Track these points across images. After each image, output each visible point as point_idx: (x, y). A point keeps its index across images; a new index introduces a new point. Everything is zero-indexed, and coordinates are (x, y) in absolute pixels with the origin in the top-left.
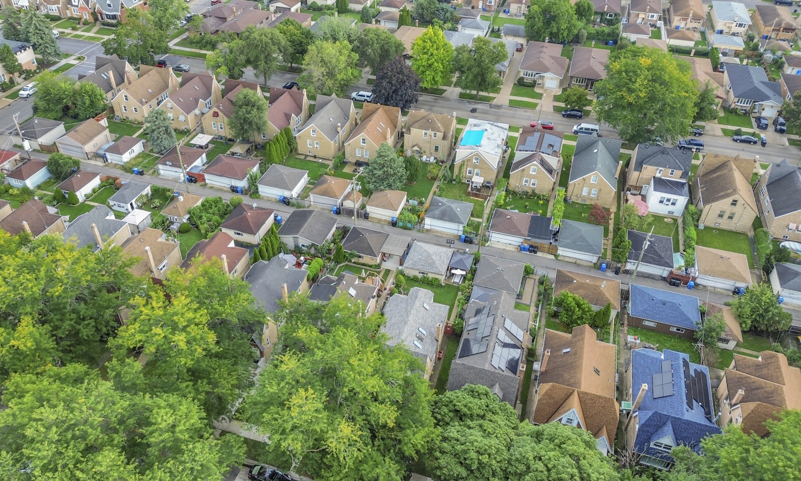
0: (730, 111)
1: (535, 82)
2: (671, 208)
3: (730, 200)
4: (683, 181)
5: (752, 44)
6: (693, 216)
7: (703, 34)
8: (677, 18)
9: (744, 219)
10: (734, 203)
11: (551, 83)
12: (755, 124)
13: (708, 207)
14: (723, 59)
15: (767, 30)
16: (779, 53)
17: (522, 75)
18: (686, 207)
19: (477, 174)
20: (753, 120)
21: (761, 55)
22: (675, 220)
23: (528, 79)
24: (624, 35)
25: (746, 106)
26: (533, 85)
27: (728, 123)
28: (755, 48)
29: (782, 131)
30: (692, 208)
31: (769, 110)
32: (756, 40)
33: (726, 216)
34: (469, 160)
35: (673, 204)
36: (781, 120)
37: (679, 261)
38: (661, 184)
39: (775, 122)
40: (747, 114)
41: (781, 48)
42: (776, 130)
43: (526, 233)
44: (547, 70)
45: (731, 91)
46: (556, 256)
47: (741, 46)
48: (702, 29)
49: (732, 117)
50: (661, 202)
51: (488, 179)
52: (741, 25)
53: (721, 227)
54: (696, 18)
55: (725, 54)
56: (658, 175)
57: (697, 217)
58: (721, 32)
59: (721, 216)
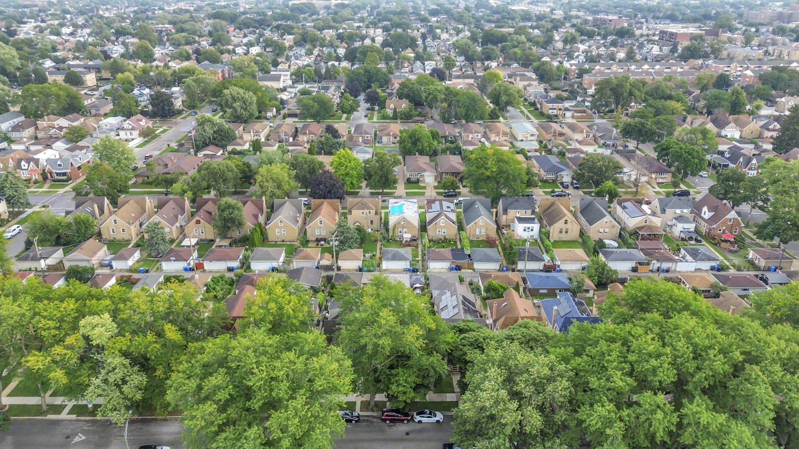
0: (545, 182)
1: (418, 180)
2: (531, 233)
3: (563, 221)
4: (533, 216)
5: (543, 145)
6: (545, 235)
7: (511, 143)
8: (493, 135)
9: (574, 231)
10: (566, 222)
11: (429, 178)
12: (561, 187)
13: (552, 227)
14: (529, 154)
15: (548, 137)
16: (560, 148)
17: (408, 176)
18: (540, 231)
19: (406, 233)
20: (559, 185)
21: (550, 150)
22: (536, 241)
23: (413, 178)
24: (465, 148)
25: (552, 177)
26: (418, 181)
27: (545, 188)
28: (546, 146)
29: (577, 188)
30: (543, 230)
31: (567, 177)
32: (544, 142)
33: (564, 231)
34: (399, 223)
35: (532, 230)
36: (575, 182)
37: (546, 257)
38: (521, 220)
39: (572, 184)
40: (554, 181)
41: (561, 145)
42: (574, 188)
43: (451, 258)
44: (425, 171)
45: (541, 170)
46: (474, 270)
47: (538, 147)
48: (510, 140)
49: (546, 184)
50: (525, 230)
51: (414, 235)
52: (532, 135)
53: (563, 239)
54: (505, 134)
55: (529, 151)
56: (518, 215)
57: (548, 235)
58: (522, 140)
59: (561, 232)
